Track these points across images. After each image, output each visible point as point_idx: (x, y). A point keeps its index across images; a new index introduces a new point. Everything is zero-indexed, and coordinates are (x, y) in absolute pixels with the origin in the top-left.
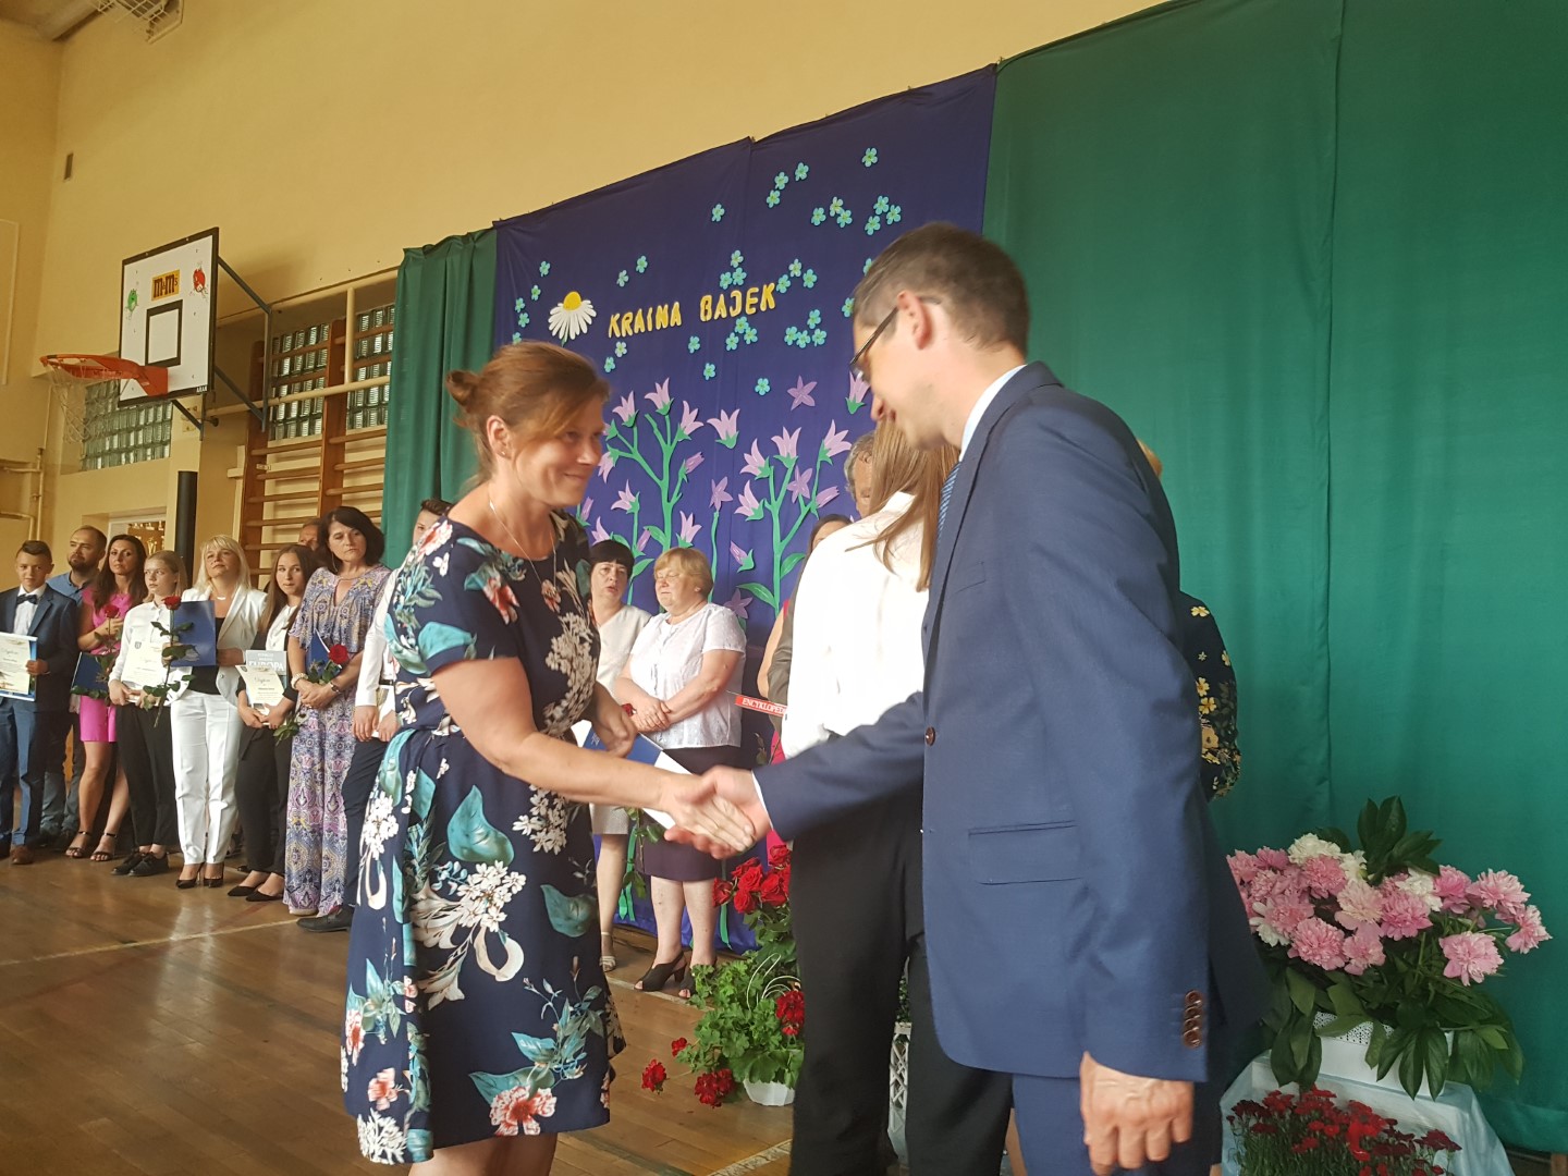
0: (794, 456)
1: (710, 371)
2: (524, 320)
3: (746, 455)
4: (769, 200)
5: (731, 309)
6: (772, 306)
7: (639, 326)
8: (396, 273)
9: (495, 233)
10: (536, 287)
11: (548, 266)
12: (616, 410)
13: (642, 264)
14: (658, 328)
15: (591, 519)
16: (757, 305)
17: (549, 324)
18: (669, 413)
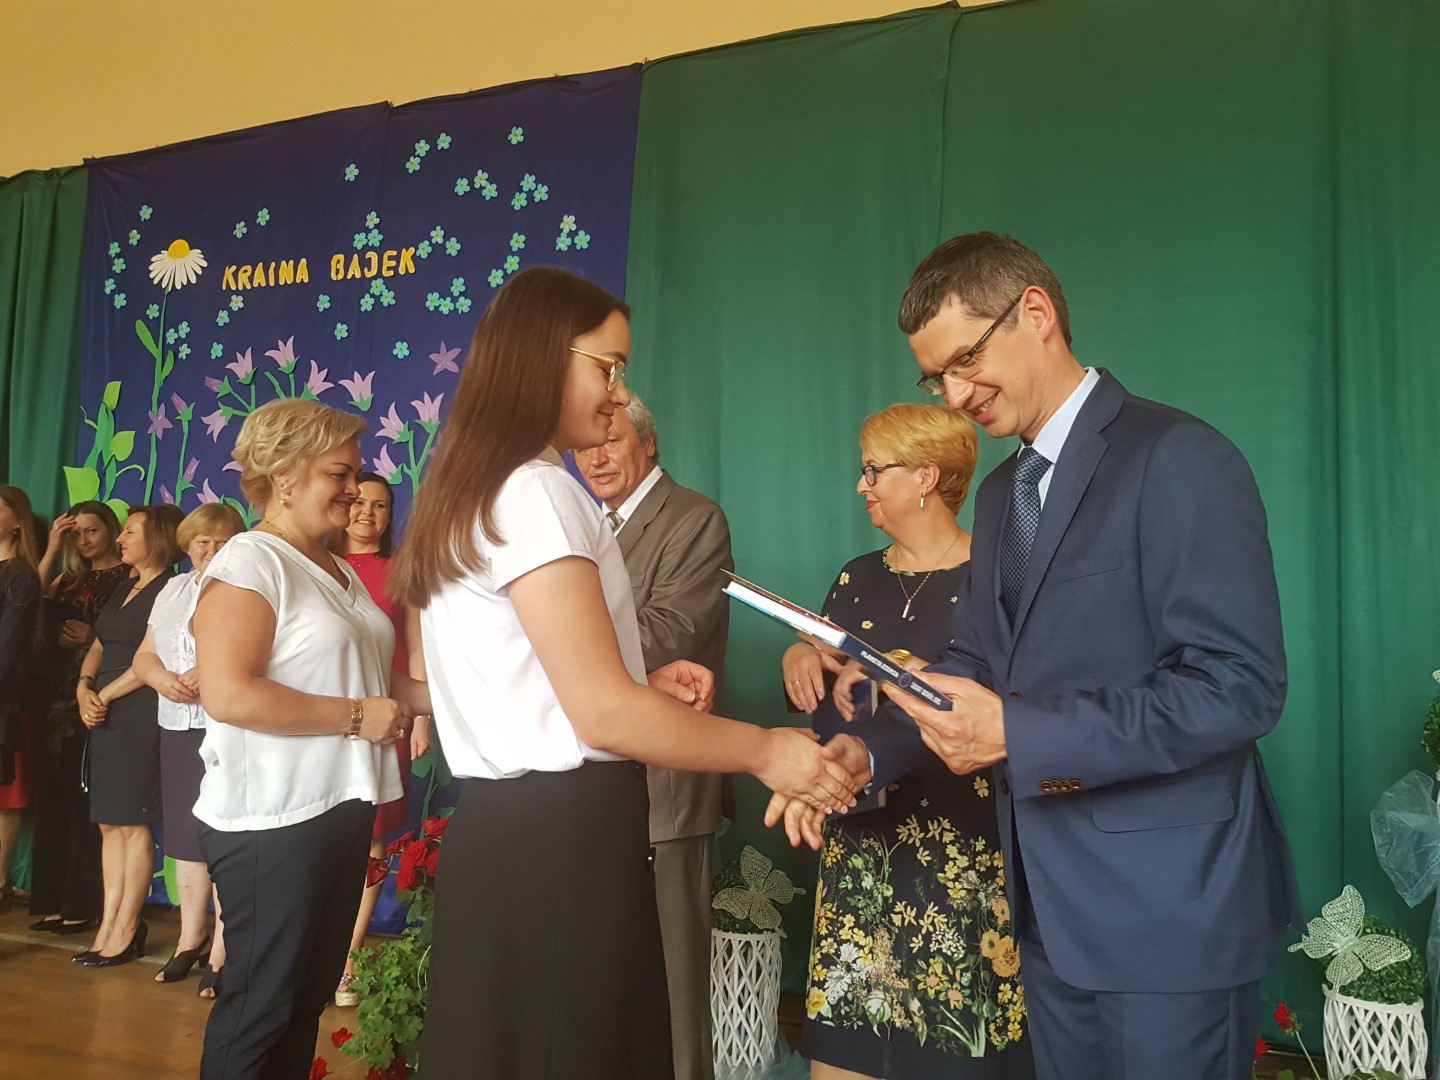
0: (436, 421)
1: (341, 331)
2: (119, 266)
3: (383, 420)
4: (408, 165)
5: (366, 269)
6: (412, 270)
7: (259, 279)
9: (86, 171)
10: (135, 231)
11: (150, 210)
12: (227, 367)
13: (263, 217)
14: (282, 283)
15: (197, 481)
17: (151, 271)
18: (293, 372)
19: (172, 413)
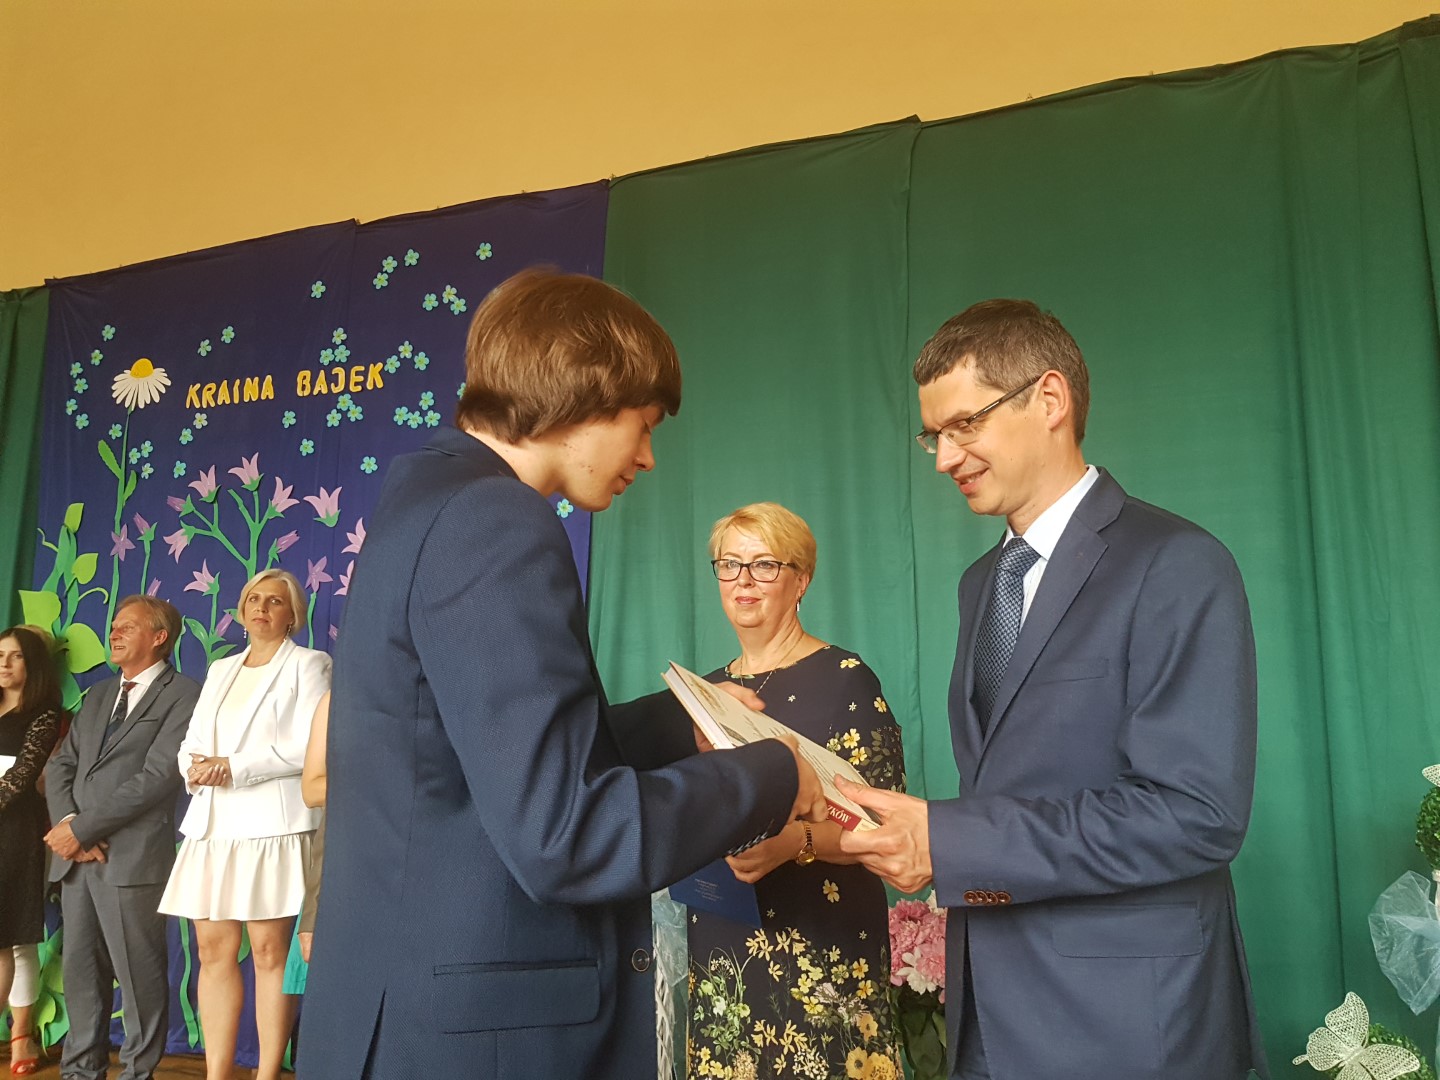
1: (307, 447)
2: (81, 386)
3: (348, 534)
4: (375, 281)
5: (333, 385)
6: (380, 385)
7: (224, 397)
9: (47, 292)
11: (113, 330)
12: (190, 485)
13: (228, 335)
14: (246, 400)
18: (257, 489)
19: (134, 534)
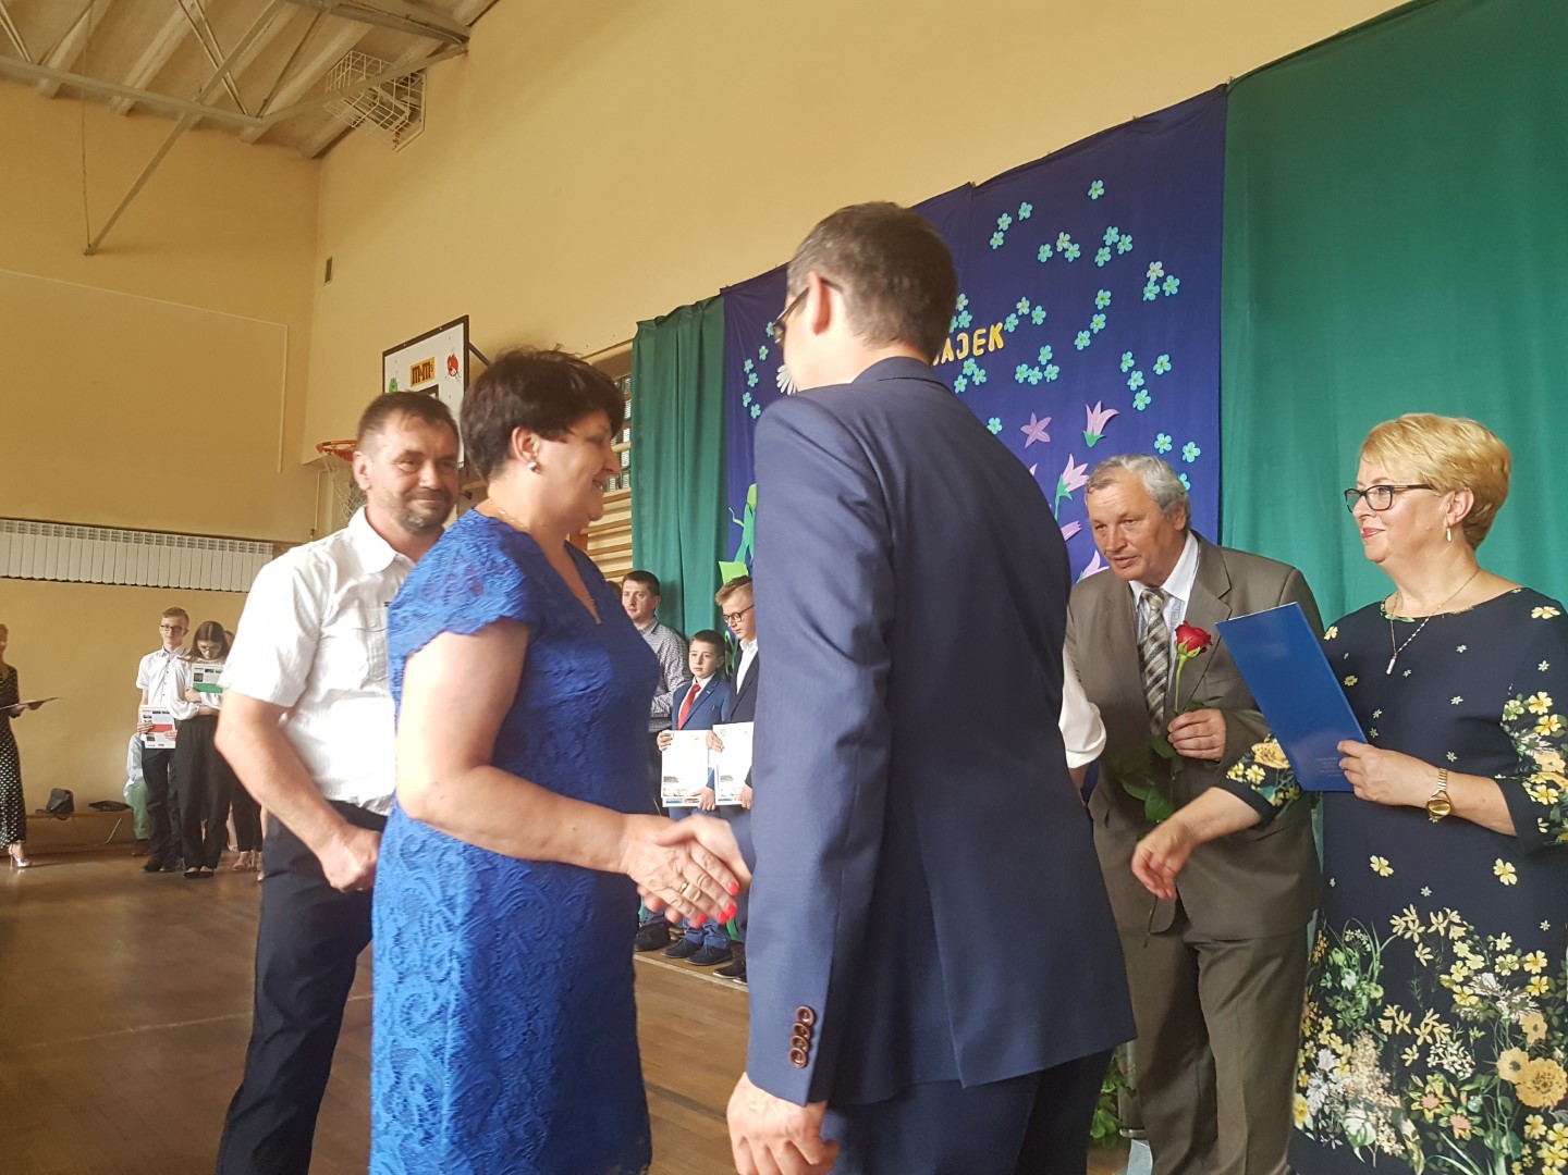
2: (753, 380)
4: (992, 242)
5: (958, 351)
6: (1000, 346)
8: (630, 345)
9: (722, 300)
10: (763, 347)
16: (985, 346)
17: (777, 382)
